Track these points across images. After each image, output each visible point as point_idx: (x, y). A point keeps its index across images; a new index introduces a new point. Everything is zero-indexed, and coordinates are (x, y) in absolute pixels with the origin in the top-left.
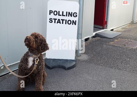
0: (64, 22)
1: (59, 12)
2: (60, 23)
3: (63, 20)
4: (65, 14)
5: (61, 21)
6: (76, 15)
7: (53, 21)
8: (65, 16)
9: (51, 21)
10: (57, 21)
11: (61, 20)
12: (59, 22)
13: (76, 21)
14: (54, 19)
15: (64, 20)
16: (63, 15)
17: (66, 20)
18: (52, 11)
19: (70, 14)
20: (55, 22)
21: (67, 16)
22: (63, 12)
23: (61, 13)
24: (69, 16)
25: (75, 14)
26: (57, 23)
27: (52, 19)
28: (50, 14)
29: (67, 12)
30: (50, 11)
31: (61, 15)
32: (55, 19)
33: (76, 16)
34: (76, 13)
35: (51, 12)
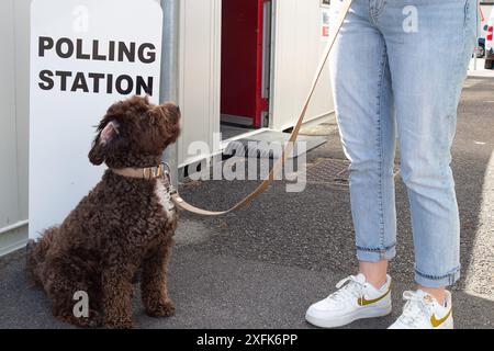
0: (103, 83)
1: (79, 42)
2: (86, 90)
3: (96, 77)
4: (104, 50)
5: (90, 82)
6: (153, 56)
7: (57, 80)
8: (103, 58)
9: (46, 84)
10: (70, 81)
11: (91, 75)
12: (80, 83)
14: (58, 73)
15: (102, 76)
16: (96, 57)
17: (110, 77)
18: (50, 40)
19: (127, 52)
20: (63, 88)
21: (112, 58)
22: (96, 43)
23: (87, 49)
24: (121, 59)
25: (147, 50)
26: (74, 89)
27: (50, 74)
28: (41, 54)
29: (112, 44)
30: (42, 40)
31: (87, 57)
32: (64, 75)
33: (152, 60)
34: (152, 47)
35: (45, 44)
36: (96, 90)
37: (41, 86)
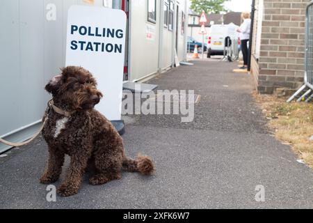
0: (100, 47)
1: (90, 28)
2: (92, 50)
3: (97, 44)
4: (100, 32)
5: (94, 46)
6: (122, 35)
7: (79, 45)
8: (100, 35)
9: (74, 47)
10: (85, 46)
11: (94, 43)
12: (89, 47)
13: (121, 45)
14: (80, 42)
15: (100, 44)
16: (97, 35)
17: (103, 44)
18: (76, 27)
19: (110, 33)
20: (82, 49)
21: (104, 36)
22: (97, 29)
23: (93, 31)
24: (108, 36)
25: (119, 32)
26: (87, 49)
27: (76, 42)
28: (72, 33)
29: (104, 29)
30: (72, 26)
31: (93, 35)
32: (82, 43)
33: (122, 37)
34: (122, 31)
35: (74, 28)
36: (97, 50)
37: (72, 47)
